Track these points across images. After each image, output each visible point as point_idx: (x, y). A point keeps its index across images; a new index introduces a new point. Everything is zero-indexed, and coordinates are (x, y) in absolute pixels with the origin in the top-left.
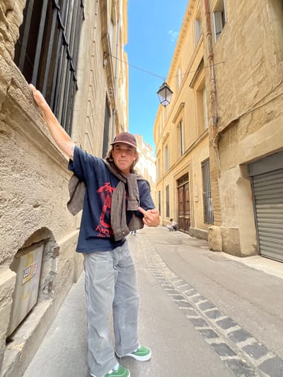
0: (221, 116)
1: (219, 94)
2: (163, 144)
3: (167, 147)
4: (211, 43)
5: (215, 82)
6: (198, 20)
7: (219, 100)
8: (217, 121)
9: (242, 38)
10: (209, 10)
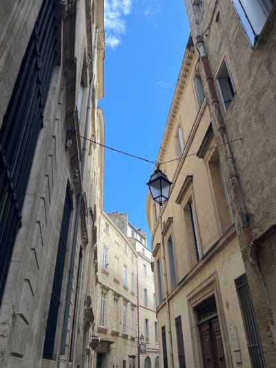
0: (253, 213)
1: (244, 179)
2: (164, 234)
3: (170, 241)
4: (219, 112)
5: (234, 162)
6: (198, 77)
7: (245, 188)
8: (248, 220)
9: (260, 115)
10: (211, 75)
